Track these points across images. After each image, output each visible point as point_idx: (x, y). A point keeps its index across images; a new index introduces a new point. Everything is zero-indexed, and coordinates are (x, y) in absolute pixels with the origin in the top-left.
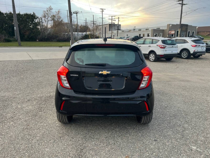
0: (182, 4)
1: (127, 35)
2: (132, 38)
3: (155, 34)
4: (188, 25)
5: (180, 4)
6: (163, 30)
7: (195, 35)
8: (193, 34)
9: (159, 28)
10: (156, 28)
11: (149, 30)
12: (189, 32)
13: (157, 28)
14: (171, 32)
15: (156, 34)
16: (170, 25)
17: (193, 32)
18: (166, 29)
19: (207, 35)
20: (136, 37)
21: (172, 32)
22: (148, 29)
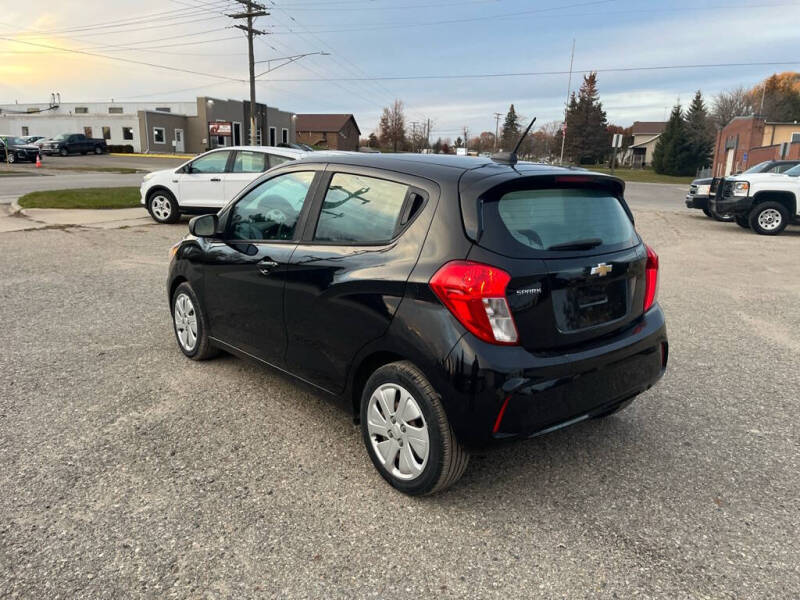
0: (252, 32)
1: (25, 130)
2: (59, 144)
3: (156, 133)
4: (265, 106)
5: (241, 27)
6: (185, 118)
7: (290, 141)
8: (285, 140)
9: (168, 110)
10: (152, 109)
11: (125, 112)
12: (272, 131)
13: (158, 109)
14: (216, 126)
15: (160, 132)
16: (207, 99)
17: (285, 132)
18: (196, 115)
19: (317, 141)
20: (77, 141)
21: (221, 127)
22: (121, 109)
